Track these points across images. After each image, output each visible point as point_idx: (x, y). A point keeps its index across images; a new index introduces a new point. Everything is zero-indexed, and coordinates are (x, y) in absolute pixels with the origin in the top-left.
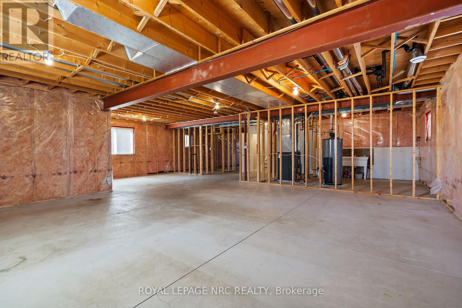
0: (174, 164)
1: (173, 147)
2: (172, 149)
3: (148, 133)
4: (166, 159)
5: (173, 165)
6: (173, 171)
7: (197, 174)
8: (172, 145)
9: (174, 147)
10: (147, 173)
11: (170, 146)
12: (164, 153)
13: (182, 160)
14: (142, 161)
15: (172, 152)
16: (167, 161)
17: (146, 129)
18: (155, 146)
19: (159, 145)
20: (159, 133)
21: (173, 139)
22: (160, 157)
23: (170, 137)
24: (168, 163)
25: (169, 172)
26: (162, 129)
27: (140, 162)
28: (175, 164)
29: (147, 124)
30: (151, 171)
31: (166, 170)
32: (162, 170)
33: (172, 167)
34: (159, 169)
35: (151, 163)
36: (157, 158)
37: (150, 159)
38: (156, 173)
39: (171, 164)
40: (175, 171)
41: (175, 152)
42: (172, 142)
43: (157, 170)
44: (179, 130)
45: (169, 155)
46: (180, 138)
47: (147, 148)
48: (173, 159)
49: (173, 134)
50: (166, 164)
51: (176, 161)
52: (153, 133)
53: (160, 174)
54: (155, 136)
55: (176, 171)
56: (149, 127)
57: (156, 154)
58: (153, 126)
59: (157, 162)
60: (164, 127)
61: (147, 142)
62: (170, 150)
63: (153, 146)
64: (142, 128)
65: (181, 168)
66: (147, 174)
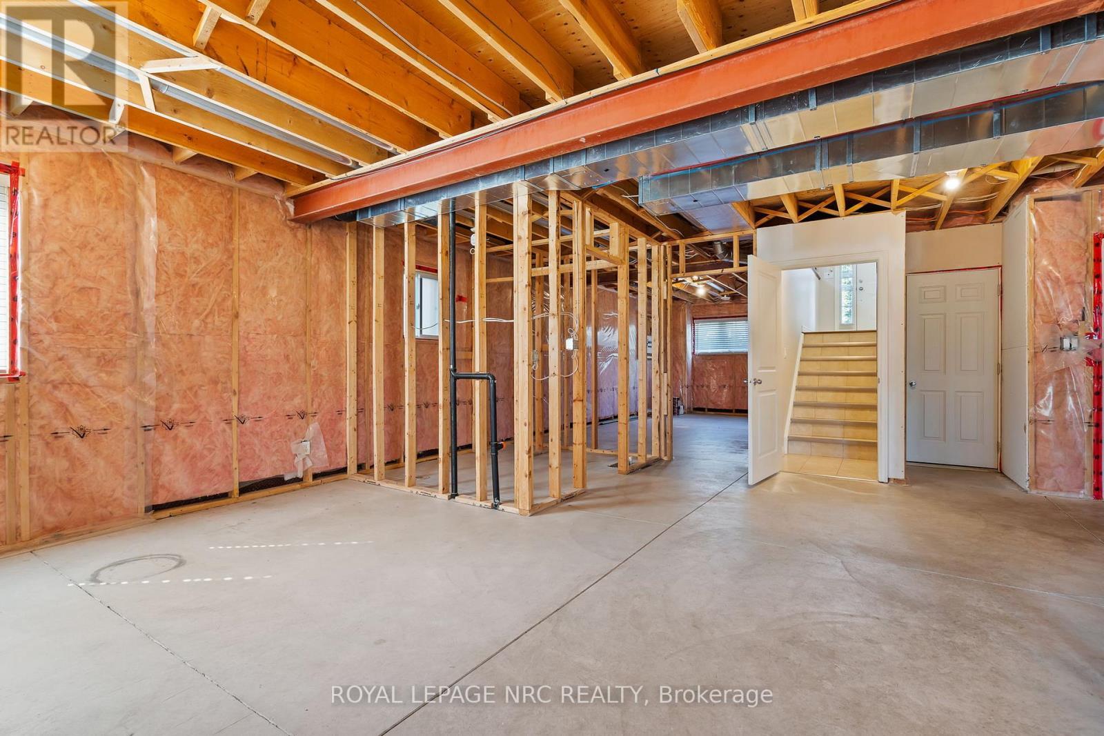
0: (349, 425)
1: (342, 331)
2: (337, 348)
3: (152, 223)
4: (297, 401)
5: (341, 434)
6: (344, 470)
7: (495, 507)
8: (339, 319)
9: (350, 333)
10: (142, 507)
11: (325, 329)
12: (285, 368)
13: (394, 407)
14: (103, 425)
15: (337, 363)
16: (303, 415)
17: (136, 199)
18: (218, 321)
19: (244, 316)
20: (248, 241)
21: (341, 286)
22: (256, 394)
23: (325, 275)
24: (313, 428)
25: (315, 476)
26: (272, 217)
27: (82, 434)
28: (357, 430)
29: (145, 163)
30: (185, 489)
31: (295, 468)
32: (266, 473)
33: (335, 447)
34: (244, 470)
35: (182, 431)
36: (235, 400)
37: (176, 406)
38: (225, 496)
39: (331, 430)
40: (352, 468)
41: (354, 360)
42: (336, 304)
43: (230, 473)
44: (382, 235)
45: (318, 380)
46: (382, 282)
47: (150, 330)
48: (340, 398)
49: (343, 260)
50: (299, 435)
51: (363, 410)
52: (201, 234)
53: (254, 502)
54: (215, 254)
55: (360, 467)
56: (165, 193)
57: (228, 371)
58: (206, 191)
59: (228, 422)
60: (286, 210)
61: (149, 287)
62: (322, 353)
63: (196, 323)
64: (100, 185)
65: (387, 451)
66: (147, 510)
